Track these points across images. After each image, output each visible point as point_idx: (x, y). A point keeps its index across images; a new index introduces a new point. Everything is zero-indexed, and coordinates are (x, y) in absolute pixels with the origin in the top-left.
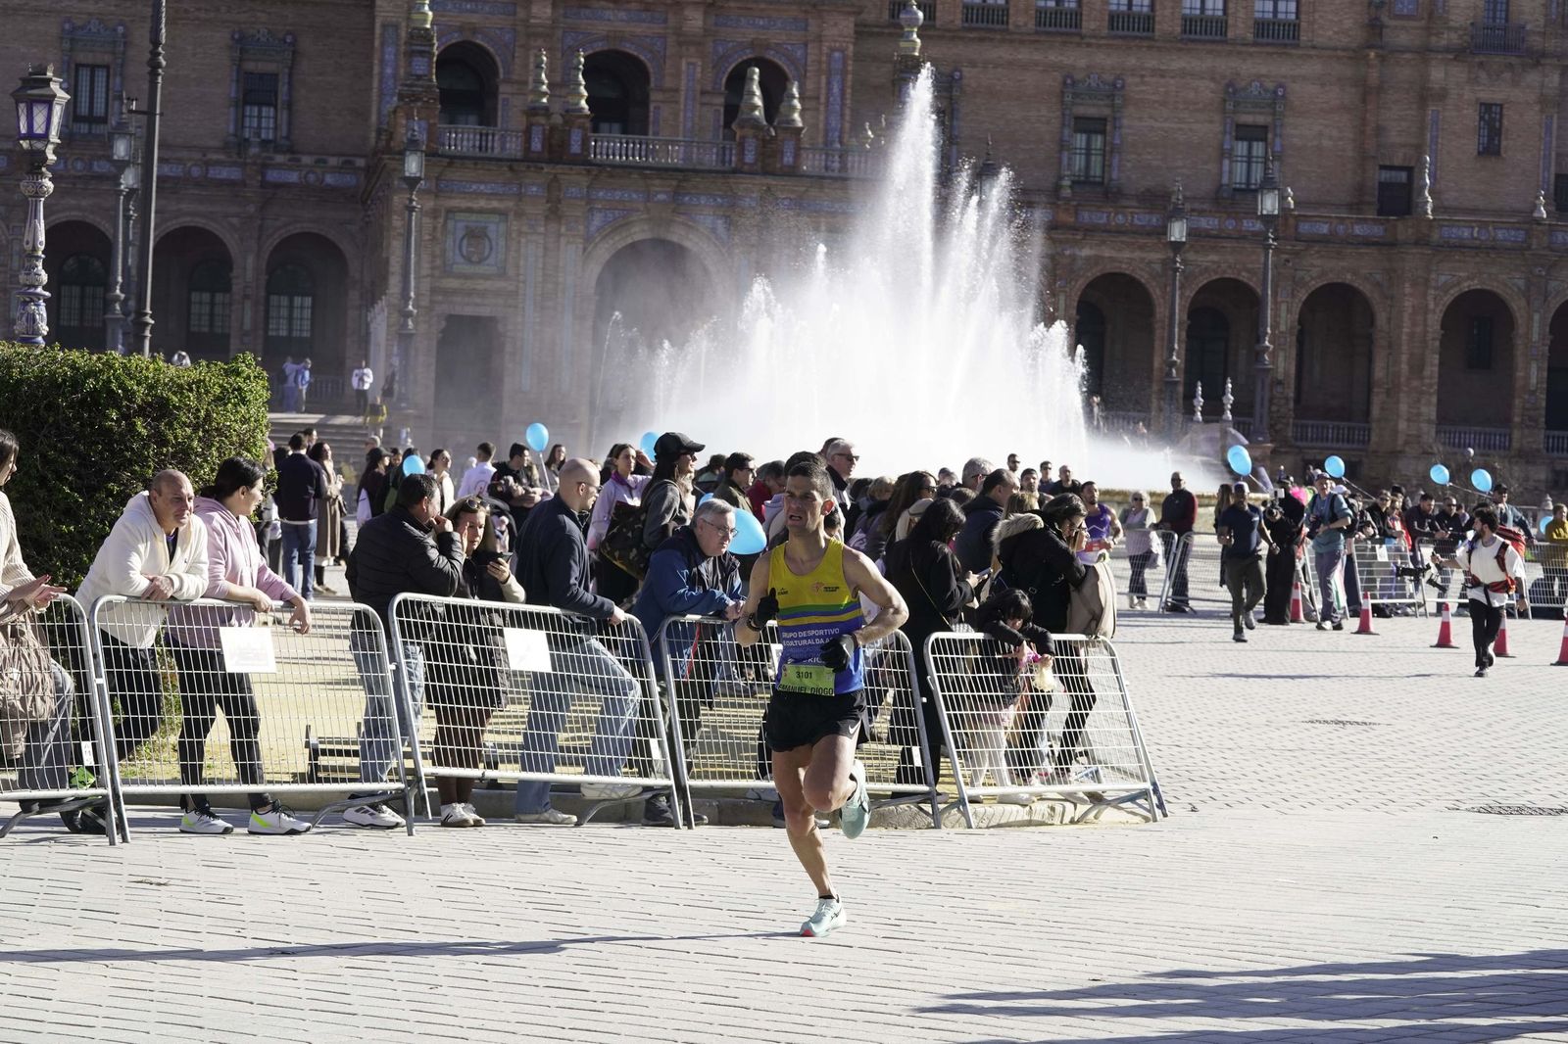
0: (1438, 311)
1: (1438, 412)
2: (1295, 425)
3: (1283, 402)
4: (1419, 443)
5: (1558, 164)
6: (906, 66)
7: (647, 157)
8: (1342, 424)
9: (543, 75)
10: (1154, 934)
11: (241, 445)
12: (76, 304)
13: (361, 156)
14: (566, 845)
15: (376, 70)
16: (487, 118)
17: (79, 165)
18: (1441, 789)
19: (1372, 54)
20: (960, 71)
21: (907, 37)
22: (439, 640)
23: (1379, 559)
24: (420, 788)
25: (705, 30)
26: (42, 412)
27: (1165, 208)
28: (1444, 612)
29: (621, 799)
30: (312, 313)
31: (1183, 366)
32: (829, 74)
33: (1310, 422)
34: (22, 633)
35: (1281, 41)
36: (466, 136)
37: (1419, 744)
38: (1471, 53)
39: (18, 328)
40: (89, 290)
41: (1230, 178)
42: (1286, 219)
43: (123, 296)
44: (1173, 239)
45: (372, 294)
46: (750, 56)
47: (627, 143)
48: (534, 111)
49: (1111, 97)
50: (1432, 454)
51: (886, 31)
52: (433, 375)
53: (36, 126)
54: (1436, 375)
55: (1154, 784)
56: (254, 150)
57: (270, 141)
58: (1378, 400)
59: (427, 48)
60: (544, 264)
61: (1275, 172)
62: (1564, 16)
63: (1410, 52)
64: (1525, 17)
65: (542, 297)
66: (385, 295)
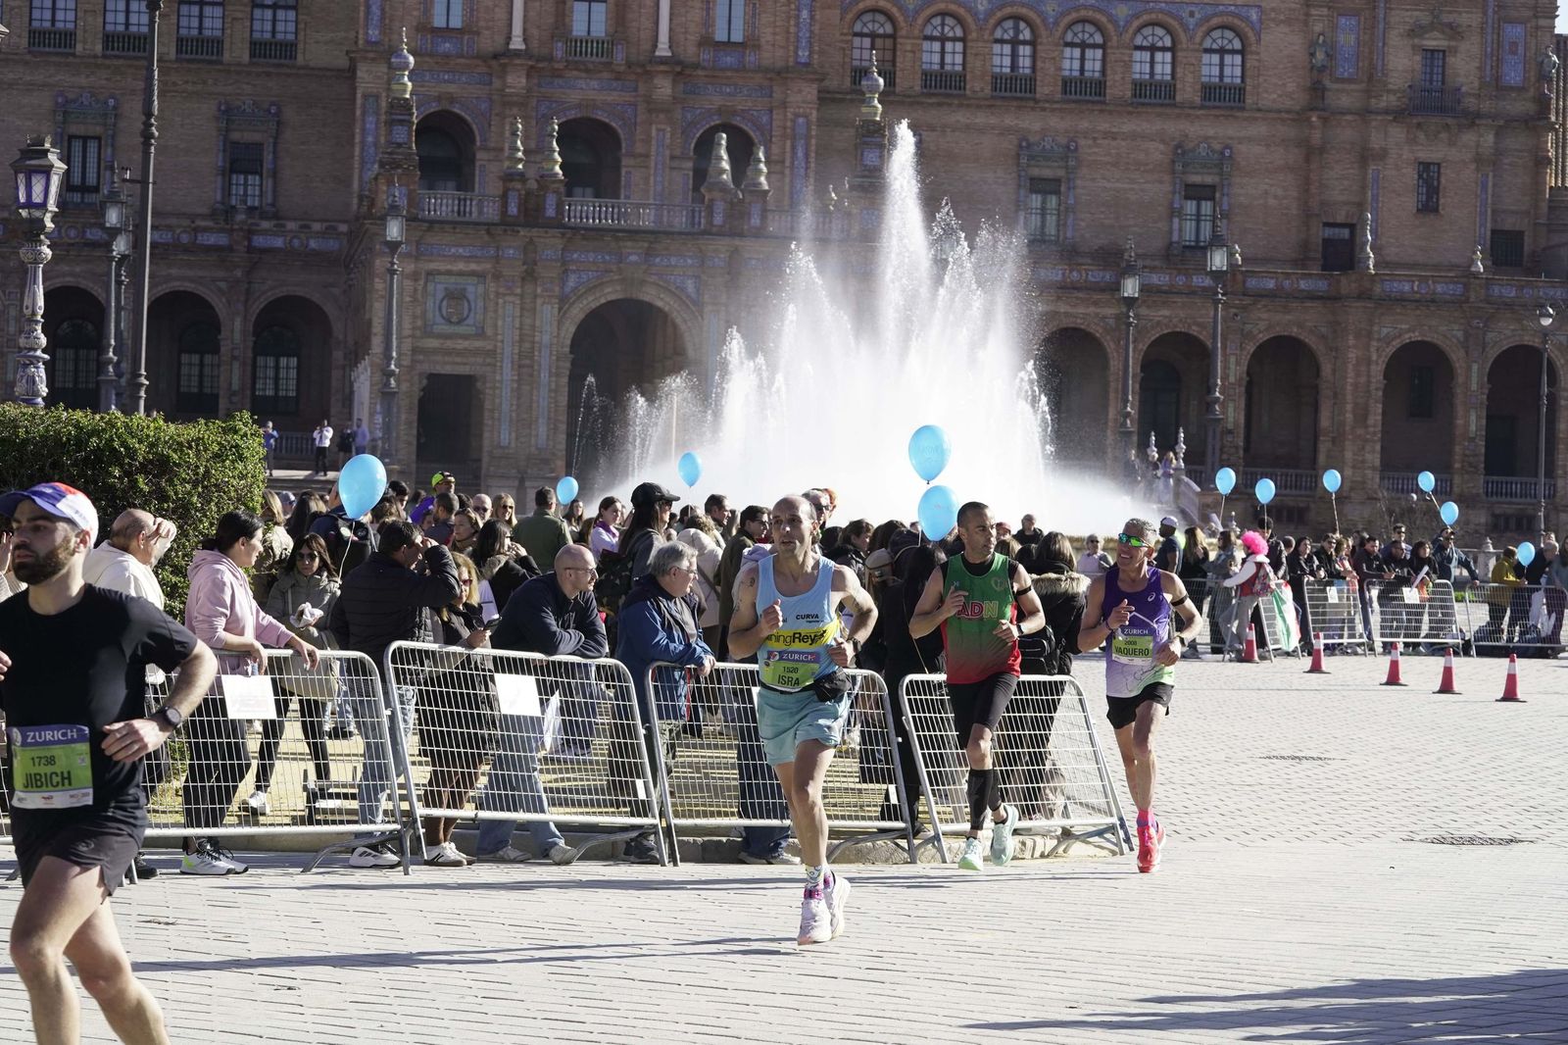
0: (1380, 362)
1: (1381, 458)
2: (1246, 473)
3: (1233, 450)
4: (1364, 488)
5: (1494, 221)
6: (868, 131)
7: (618, 220)
8: (1291, 471)
9: (519, 143)
10: (1125, 962)
11: (239, 500)
12: (70, 366)
13: (343, 221)
15: (357, 139)
16: (464, 183)
17: (73, 233)
18: (1395, 821)
19: (1314, 119)
21: (868, 102)
22: (433, 686)
25: (674, 98)
27: (1119, 266)
30: (298, 373)
31: (1136, 417)
32: (794, 138)
33: (1260, 470)
35: (1228, 104)
36: (445, 201)
37: (1372, 778)
38: (1410, 114)
39: (18, 390)
40: (82, 353)
41: (1180, 236)
42: (1234, 275)
43: (115, 358)
44: (1126, 295)
45: (356, 354)
46: (718, 122)
47: (600, 207)
48: (510, 177)
49: (1065, 158)
50: (1377, 500)
51: (849, 97)
52: (415, 432)
53: (34, 196)
54: (1380, 423)
55: (1121, 819)
56: (241, 217)
57: (256, 208)
58: (1324, 447)
59: (406, 117)
60: (521, 324)
61: (1223, 230)
62: (1498, 79)
63: (1351, 113)
64: (1460, 79)
65: (520, 354)
66: (368, 354)
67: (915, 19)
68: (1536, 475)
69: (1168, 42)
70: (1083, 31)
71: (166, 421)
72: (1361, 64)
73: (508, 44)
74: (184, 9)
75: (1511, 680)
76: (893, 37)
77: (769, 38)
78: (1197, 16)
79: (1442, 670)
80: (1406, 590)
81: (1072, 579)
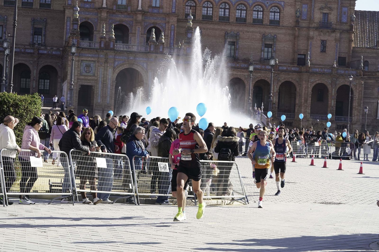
0: (311, 88)
1: (311, 111)
2: (278, 114)
3: (275, 108)
4: (306, 118)
5: (339, 54)
6: (189, 29)
7: (128, 49)
8: (289, 114)
9: (104, 30)
10: (246, 230)
11: (35, 114)
13: (61, 47)
14: (110, 208)
15: (65, 27)
16: (91, 39)
18: (312, 198)
19: (296, 29)
21: (189, 22)
22: (81, 160)
23: (297, 145)
24: (76, 194)
25: (142, 20)
27: (248, 63)
28: (312, 157)
30: (49, 84)
31: (252, 99)
32: (171, 30)
33: (281, 113)
35: (275, 25)
36: (86, 43)
37: (306, 188)
38: (319, 28)
41: (263, 56)
42: (276, 66)
43: (5, 79)
44: (250, 70)
45: (64, 79)
46: (153, 26)
47: (124, 46)
48: (102, 38)
49: (236, 37)
50: (309, 121)
51: (184, 21)
52: (77, 99)
54: (310, 102)
56: (36, 46)
57: (40, 44)
58: (297, 108)
59: (77, 23)
60: (104, 73)
61: (274, 55)
62: (341, 20)
63: (305, 28)
64: (332, 20)
65: (103, 80)
66: (67, 80)
67: (201, 2)
68: (348, 116)
69: (262, 10)
70: (241, 6)
71: (17, 95)
72: (308, 16)
73: (102, 6)
75: (340, 165)
76: (195, 6)
77: (166, 6)
78: (269, 3)
79: (324, 162)
80: (316, 143)
81: (236, 138)
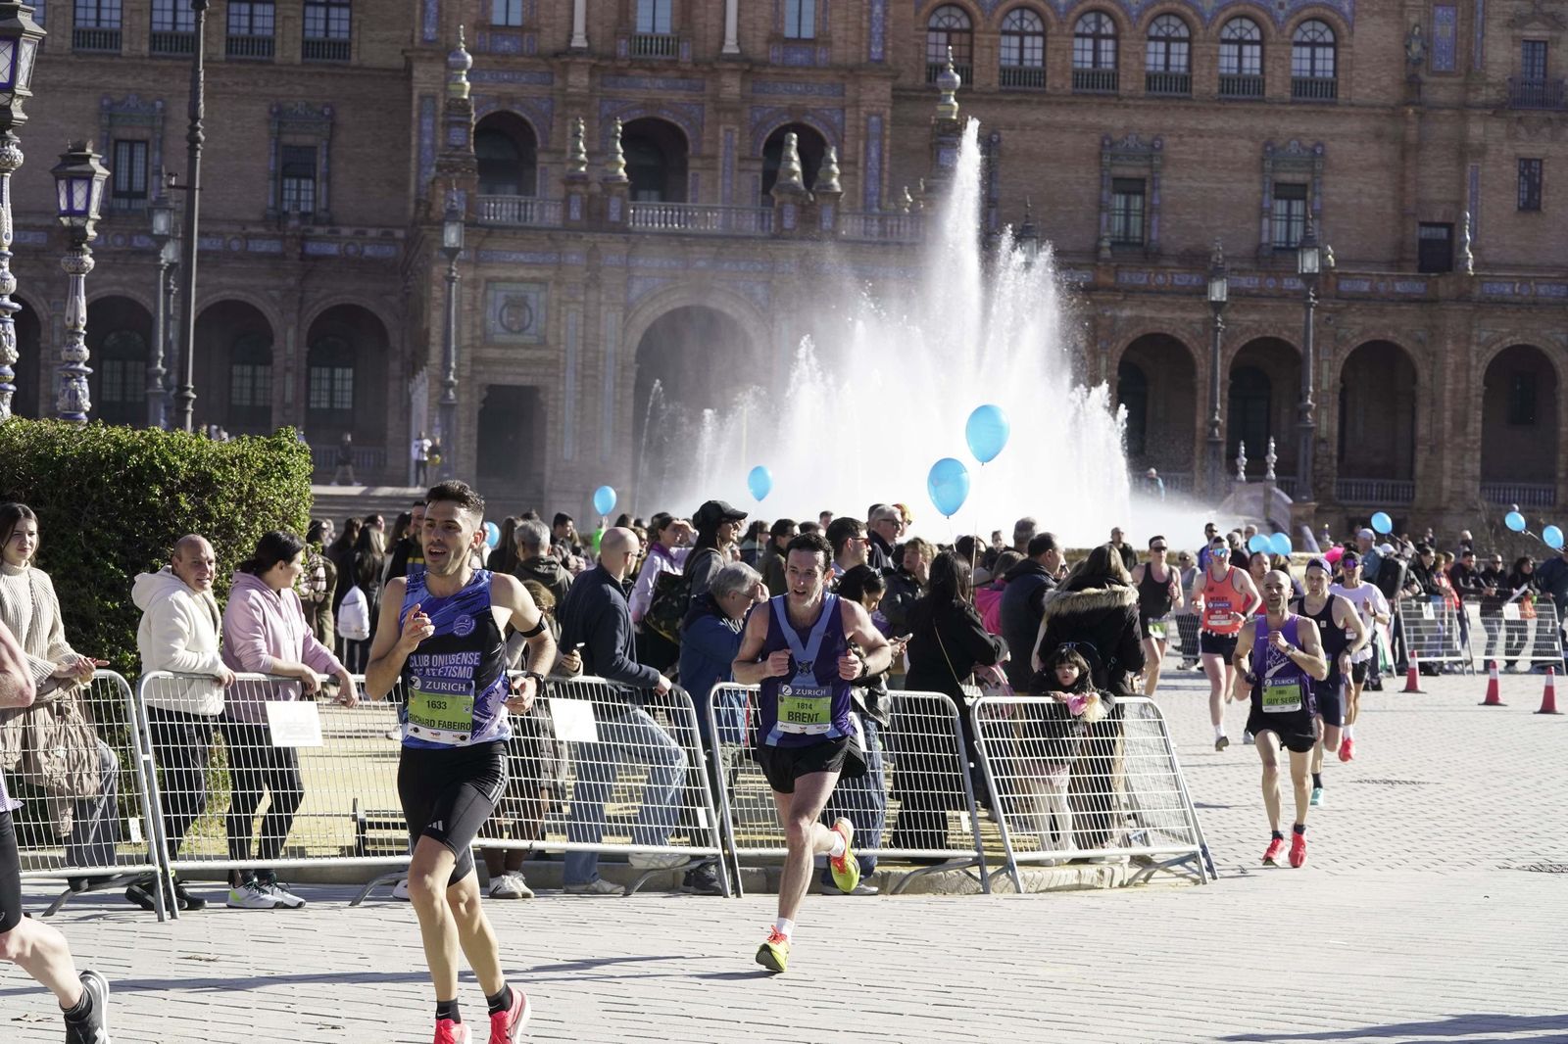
0: (1480, 367)
1: (1482, 468)
2: (1339, 484)
3: (1326, 460)
4: (1462, 499)
6: (944, 130)
7: (686, 224)
8: (1390, 482)
9: (581, 144)
10: (1206, 997)
11: (284, 519)
12: (118, 378)
13: (399, 227)
14: (615, 915)
15: (414, 141)
16: (525, 187)
17: (119, 241)
18: (1491, 848)
19: (1411, 111)
20: (999, 134)
21: (944, 100)
23: (1426, 617)
25: (743, 97)
26: (85, 488)
27: (1205, 268)
28: (1492, 670)
29: (670, 868)
30: (355, 385)
31: (1225, 426)
32: (867, 139)
33: (1354, 480)
34: (68, 711)
35: (1318, 99)
36: (504, 205)
37: (1468, 803)
38: (1510, 109)
39: (60, 405)
40: (131, 365)
41: (1270, 237)
42: (1327, 277)
43: (164, 371)
44: (1213, 299)
45: (415, 362)
46: (788, 122)
47: (666, 210)
48: (572, 180)
49: (1150, 157)
50: (1477, 510)
51: (924, 95)
52: (475, 446)
53: (76, 203)
54: (1480, 431)
55: (1203, 847)
56: (294, 223)
57: (309, 214)
58: (1421, 457)
59: (464, 119)
60: (584, 332)
61: (1315, 230)
63: (1449, 108)
64: (1562, 72)
65: (583, 365)
66: (426, 365)
67: (992, 13)
69: (1256, 35)
70: (1168, 25)
72: (1458, 57)
73: (570, 41)
74: (234, 7)
76: (970, 31)
77: (841, 33)
78: (1287, 7)
79: (1543, 689)
80: (1506, 606)
